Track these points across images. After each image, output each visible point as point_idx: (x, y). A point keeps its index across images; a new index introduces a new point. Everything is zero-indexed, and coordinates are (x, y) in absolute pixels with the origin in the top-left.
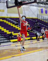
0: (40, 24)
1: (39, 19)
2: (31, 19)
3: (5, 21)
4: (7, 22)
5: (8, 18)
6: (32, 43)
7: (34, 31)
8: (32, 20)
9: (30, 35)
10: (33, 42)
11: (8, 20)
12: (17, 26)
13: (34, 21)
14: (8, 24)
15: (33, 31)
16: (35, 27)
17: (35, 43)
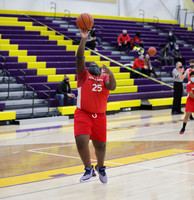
0: (186, 45)
1: (182, 25)
2: (149, 24)
3: (43, 30)
4: (52, 36)
5: (55, 18)
6: (147, 125)
7: (158, 73)
8: (154, 30)
9: (139, 90)
10: (152, 120)
11: (58, 25)
12: (92, 54)
13: (161, 34)
14: (56, 42)
15: (156, 76)
16: (166, 57)
17: (155, 124)
